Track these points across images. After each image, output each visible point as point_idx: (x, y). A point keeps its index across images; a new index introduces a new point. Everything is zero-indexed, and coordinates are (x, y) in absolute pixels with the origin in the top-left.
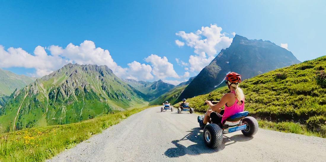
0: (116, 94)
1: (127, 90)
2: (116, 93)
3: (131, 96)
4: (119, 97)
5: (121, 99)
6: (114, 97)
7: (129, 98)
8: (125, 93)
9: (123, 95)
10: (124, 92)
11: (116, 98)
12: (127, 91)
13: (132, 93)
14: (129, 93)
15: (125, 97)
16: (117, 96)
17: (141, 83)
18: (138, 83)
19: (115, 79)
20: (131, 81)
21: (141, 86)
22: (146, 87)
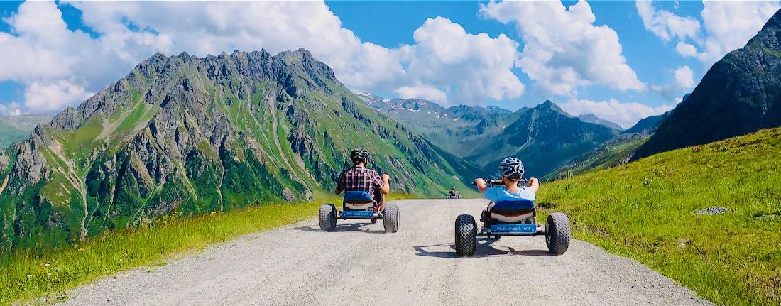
17: (463, 117)
18: (446, 115)
19: (343, 104)
20: (416, 107)
21: (460, 128)
22: (482, 133)
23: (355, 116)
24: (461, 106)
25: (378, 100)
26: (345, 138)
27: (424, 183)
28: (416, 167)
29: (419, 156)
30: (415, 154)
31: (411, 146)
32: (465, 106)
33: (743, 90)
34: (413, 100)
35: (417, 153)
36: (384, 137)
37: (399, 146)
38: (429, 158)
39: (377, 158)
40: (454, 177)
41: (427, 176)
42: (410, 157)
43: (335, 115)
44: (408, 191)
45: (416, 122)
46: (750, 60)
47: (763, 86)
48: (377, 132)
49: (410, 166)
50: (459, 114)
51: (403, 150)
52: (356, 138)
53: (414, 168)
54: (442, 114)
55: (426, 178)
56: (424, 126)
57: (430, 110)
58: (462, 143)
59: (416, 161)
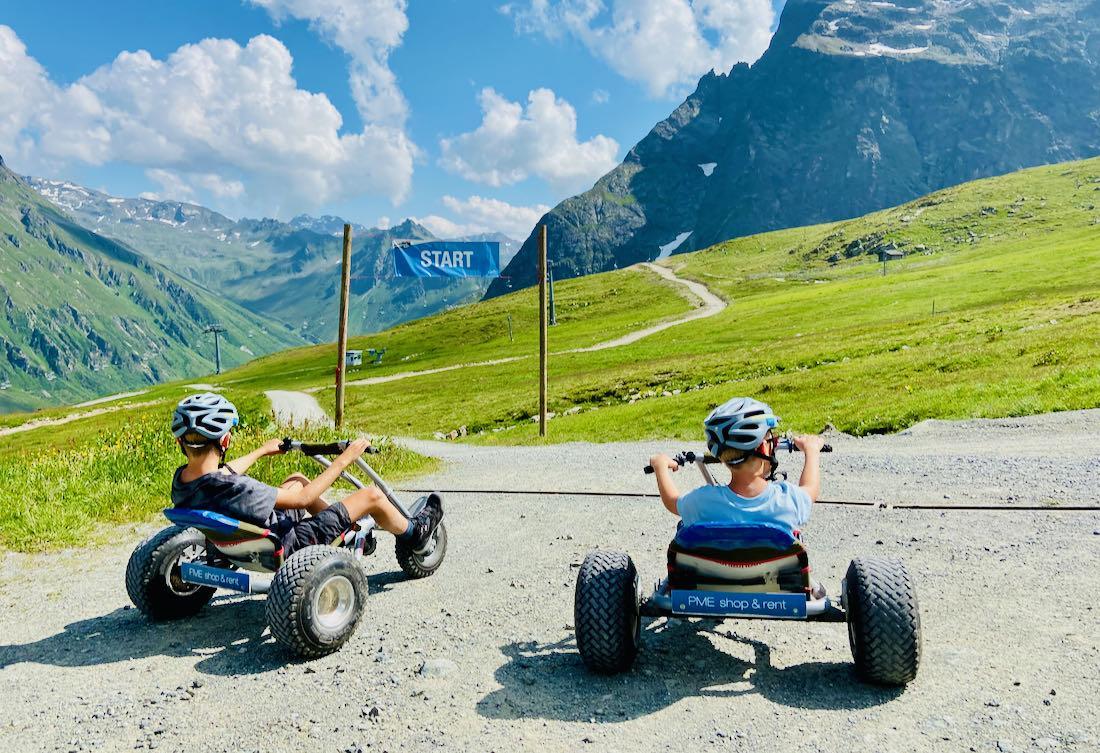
0: (38, 340)
1: (130, 303)
2: (36, 333)
3: (163, 348)
4: (61, 363)
5: (79, 376)
6: (21, 363)
7: (144, 367)
8: (113, 331)
9: (101, 344)
10: (108, 324)
11: (44, 366)
12: (136, 311)
13: (171, 329)
14: (148, 325)
15: (116, 360)
16: (51, 355)
17: (268, 240)
18: (238, 234)
19: (25, 220)
20: (179, 217)
21: (262, 261)
22: (300, 271)
23: (51, 244)
24: (264, 219)
25: (99, 199)
26: (32, 286)
27: (187, 361)
28: (171, 335)
29: (179, 315)
30: (170, 313)
31: (164, 298)
32: (272, 221)
33: (566, 248)
34: (172, 204)
35: (174, 310)
36: (109, 284)
37: (140, 299)
38: (196, 318)
39: (95, 321)
40: (242, 348)
41: (192, 348)
42: (160, 318)
43: (10, 243)
44: (156, 377)
45: (179, 247)
46: (584, 210)
47: (590, 244)
48: (95, 273)
49: (162, 334)
50: (261, 234)
51: (146, 306)
52: (55, 287)
53: (167, 337)
54: (229, 233)
55: (189, 352)
56: (194, 255)
57: (208, 226)
58: (264, 287)
59: (172, 325)
